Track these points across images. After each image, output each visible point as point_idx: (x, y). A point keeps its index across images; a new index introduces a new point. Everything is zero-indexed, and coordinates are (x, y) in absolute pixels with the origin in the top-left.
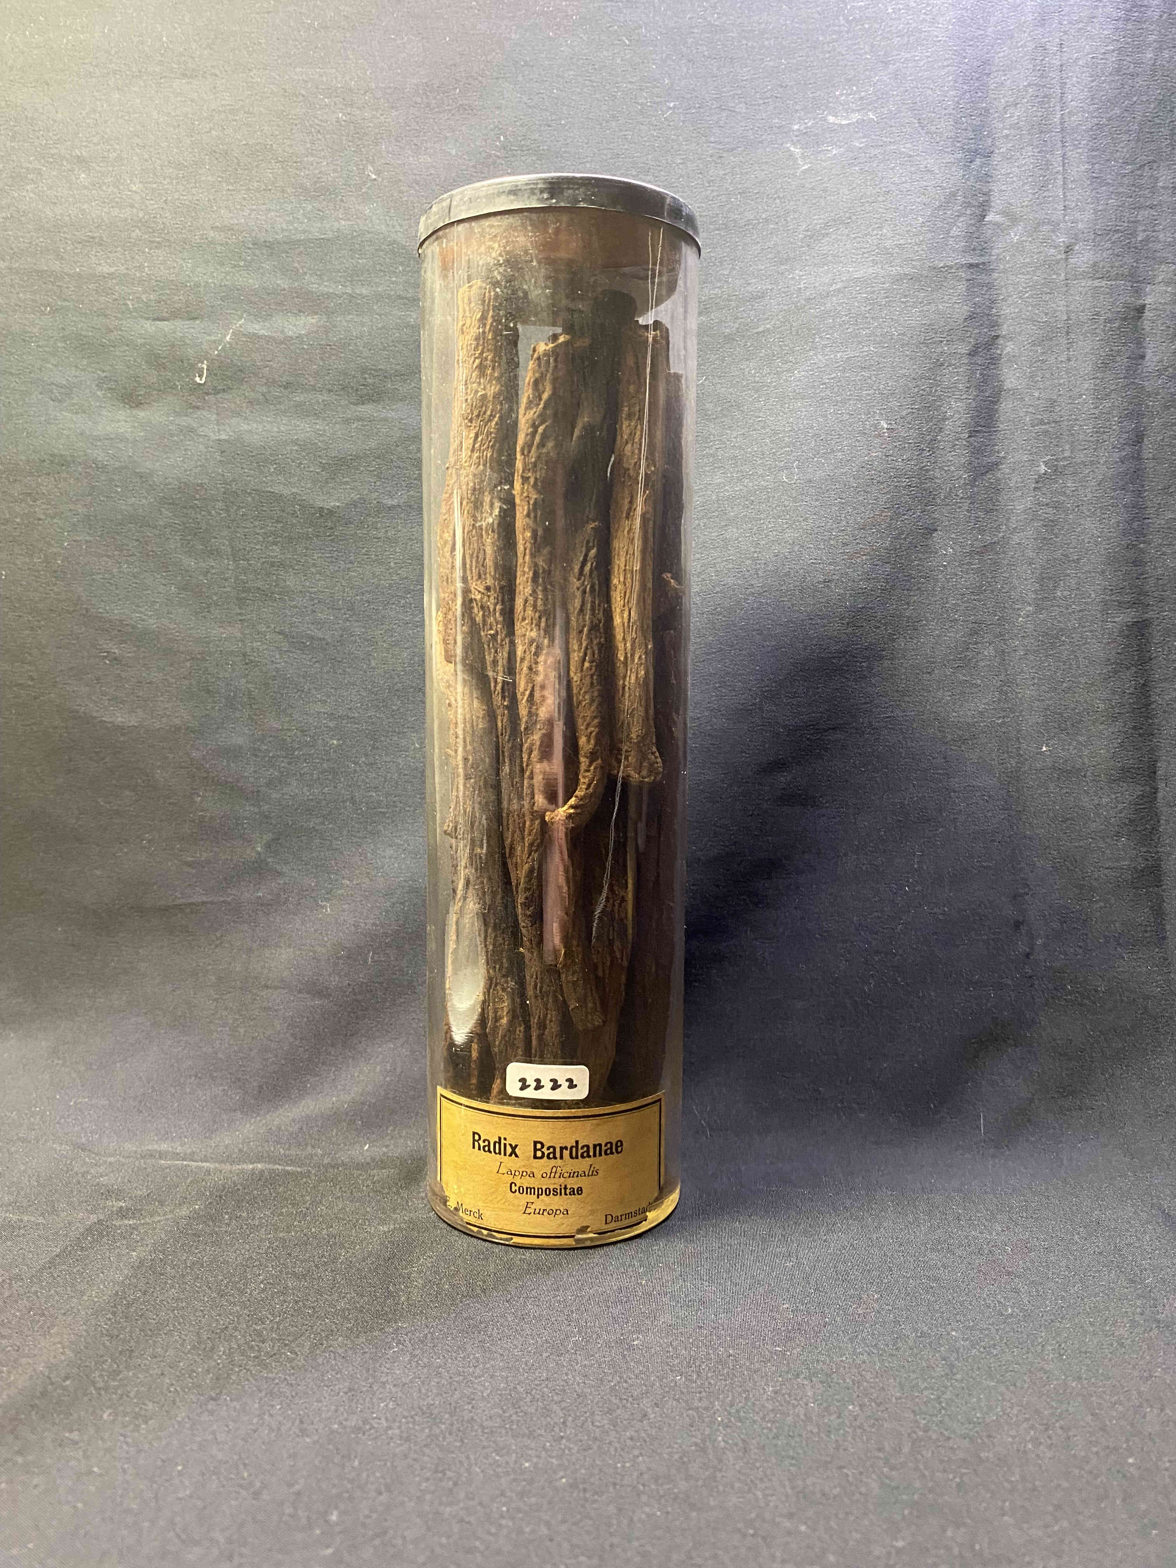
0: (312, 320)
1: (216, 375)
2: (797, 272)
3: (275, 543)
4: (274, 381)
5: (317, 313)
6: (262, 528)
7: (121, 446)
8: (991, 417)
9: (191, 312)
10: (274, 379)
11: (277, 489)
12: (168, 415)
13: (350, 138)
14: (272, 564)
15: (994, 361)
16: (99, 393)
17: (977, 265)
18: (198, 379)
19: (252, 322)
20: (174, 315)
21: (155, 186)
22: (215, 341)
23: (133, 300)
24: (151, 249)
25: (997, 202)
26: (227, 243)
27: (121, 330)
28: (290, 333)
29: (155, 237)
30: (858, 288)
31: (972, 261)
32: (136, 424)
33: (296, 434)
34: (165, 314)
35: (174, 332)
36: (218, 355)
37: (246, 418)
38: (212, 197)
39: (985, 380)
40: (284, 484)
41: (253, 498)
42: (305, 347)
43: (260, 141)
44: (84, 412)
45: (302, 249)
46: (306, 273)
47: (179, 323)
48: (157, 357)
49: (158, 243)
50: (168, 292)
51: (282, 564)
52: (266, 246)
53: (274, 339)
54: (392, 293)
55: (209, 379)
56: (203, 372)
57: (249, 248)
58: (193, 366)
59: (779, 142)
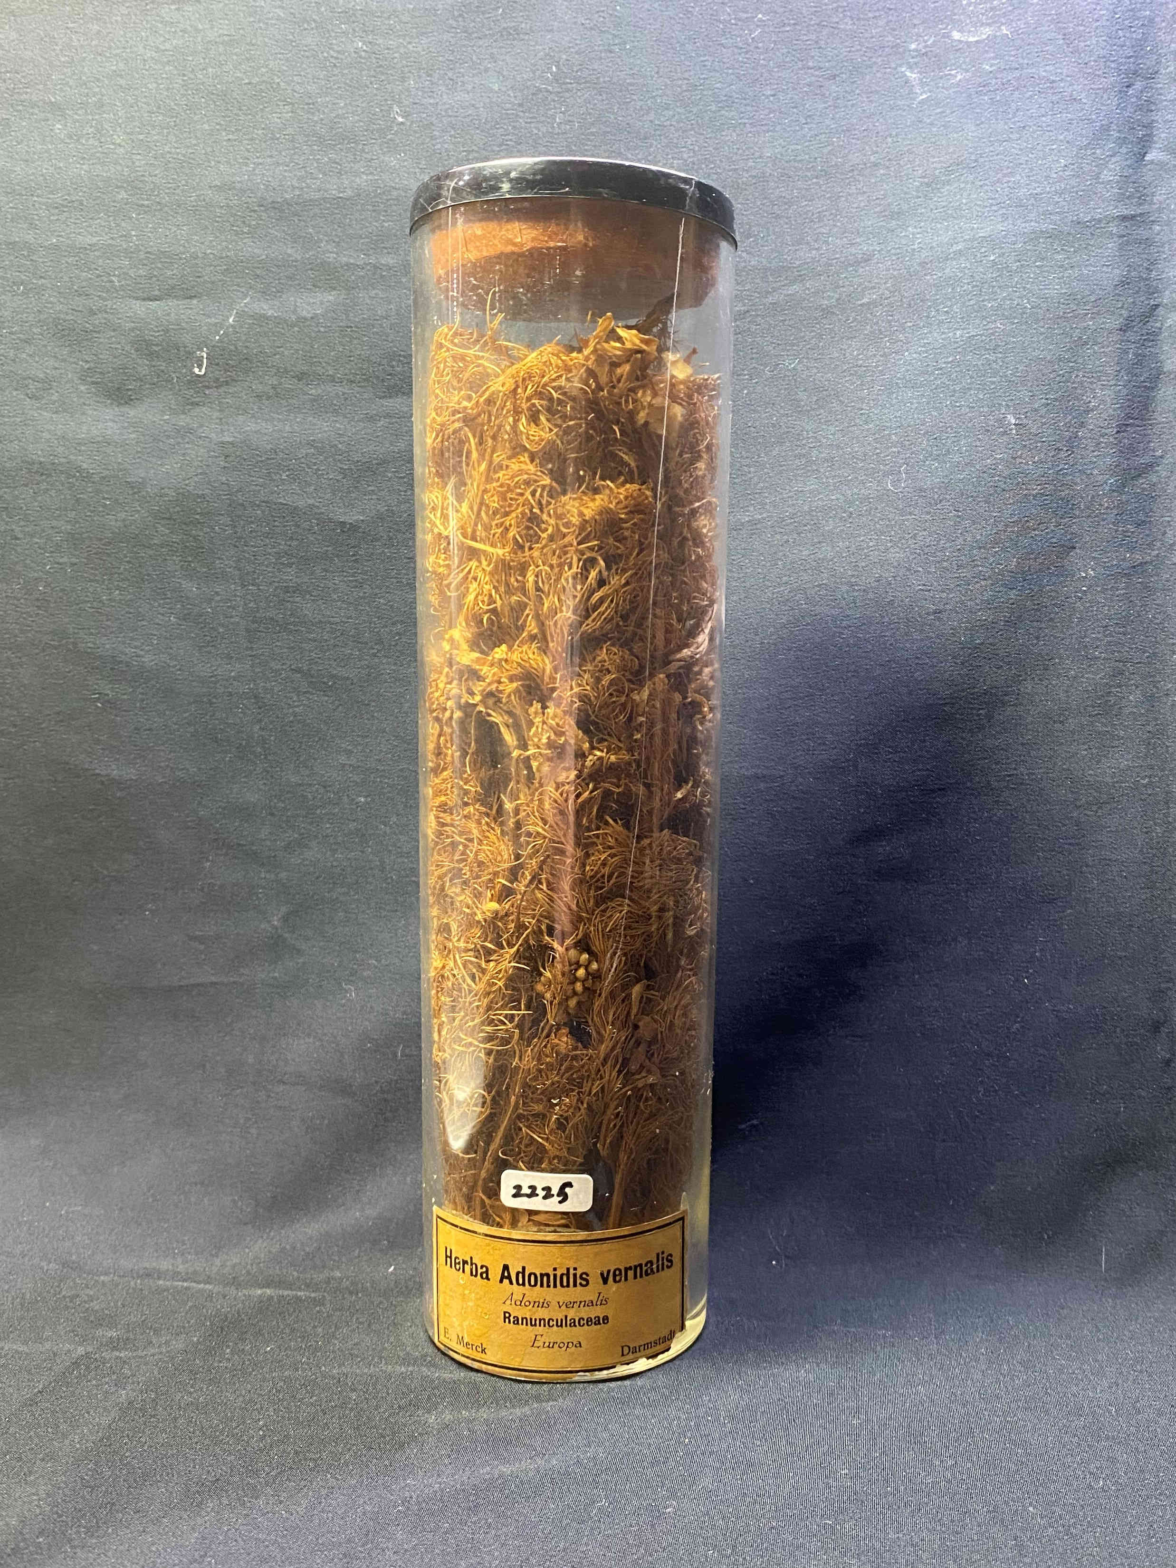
0: (330, 297)
1: (218, 364)
2: (910, 229)
3: (290, 565)
4: (286, 371)
5: (334, 289)
6: (274, 547)
7: (109, 450)
8: (1146, 407)
9: (187, 289)
10: (285, 369)
11: (288, 500)
12: (163, 413)
13: (372, 73)
14: (286, 590)
15: (1152, 337)
16: (83, 388)
17: (1133, 217)
18: (196, 370)
19: (259, 301)
20: (169, 293)
21: (141, 137)
22: (215, 325)
23: (119, 276)
24: (139, 214)
25: (1162, 136)
26: (228, 206)
27: (106, 312)
28: (304, 313)
29: (143, 199)
30: (983, 250)
31: (1126, 212)
32: (126, 424)
33: (312, 435)
34: (157, 293)
35: (168, 314)
36: (220, 341)
37: (253, 416)
38: (209, 149)
39: (1140, 360)
40: (298, 494)
41: (263, 512)
42: (322, 329)
43: (265, 78)
44: (65, 411)
45: (316, 210)
46: (322, 240)
47: (173, 303)
48: (149, 344)
49: (148, 206)
50: (159, 265)
51: (297, 589)
52: (274, 208)
53: (285, 321)
55: (209, 369)
56: (203, 362)
57: (255, 211)
58: (190, 354)
59: (893, 66)
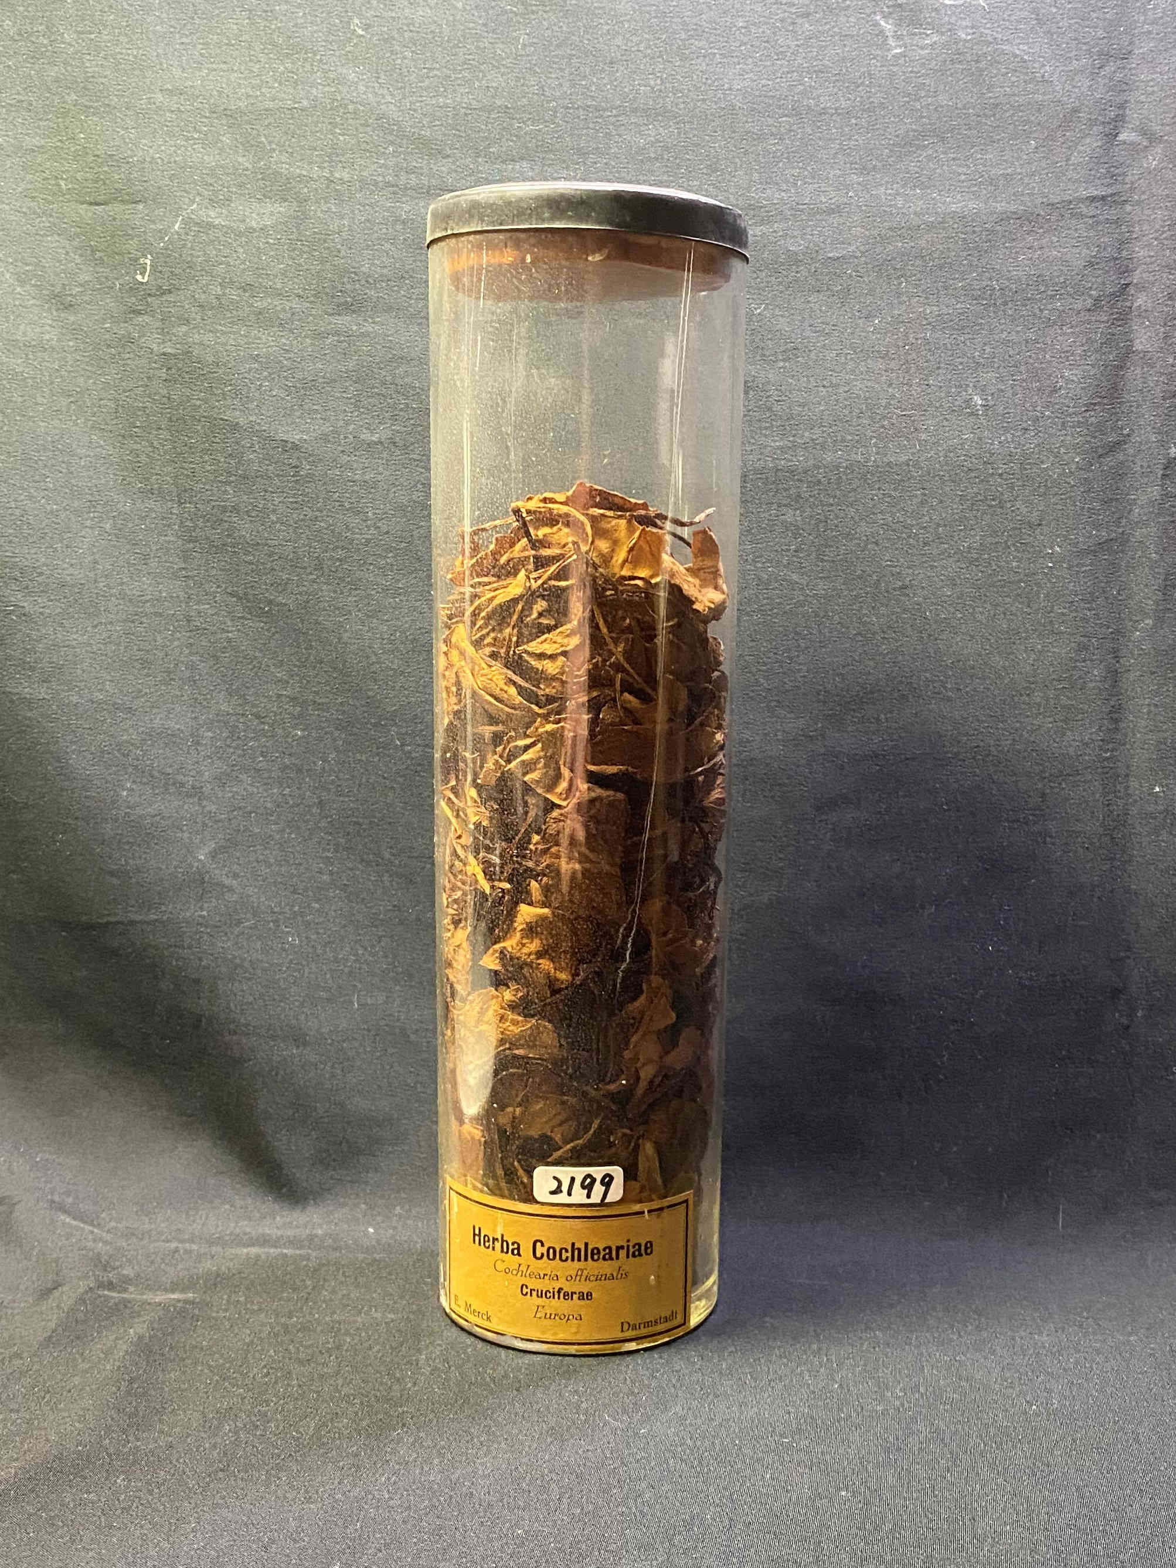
0: (281, 208)
1: (161, 272)
3: (229, 483)
4: (232, 282)
5: (285, 200)
6: (213, 464)
7: (45, 356)
8: (1114, 386)
9: (133, 194)
10: (231, 279)
11: (231, 416)
12: (104, 321)
14: (224, 509)
15: (1122, 316)
17: (1104, 198)
18: (139, 277)
19: (206, 208)
20: (114, 198)
21: (93, 36)
22: (160, 231)
23: (66, 180)
24: (86, 115)
25: (1133, 116)
26: (179, 110)
27: (51, 216)
28: (254, 224)
29: (92, 101)
31: (1096, 193)
32: (63, 333)
33: (257, 348)
34: (103, 197)
35: (114, 220)
36: (165, 248)
37: (196, 329)
38: (160, 51)
40: (241, 411)
42: (271, 241)
45: (271, 120)
46: (274, 150)
47: (116, 208)
48: (91, 250)
49: (96, 108)
50: (106, 169)
52: (227, 115)
53: (233, 230)
54: (380, 179)
55: (152, 278)
56: (145, 268)
57: (206, 117)
58: (132, 261)
59: (868, 13)
